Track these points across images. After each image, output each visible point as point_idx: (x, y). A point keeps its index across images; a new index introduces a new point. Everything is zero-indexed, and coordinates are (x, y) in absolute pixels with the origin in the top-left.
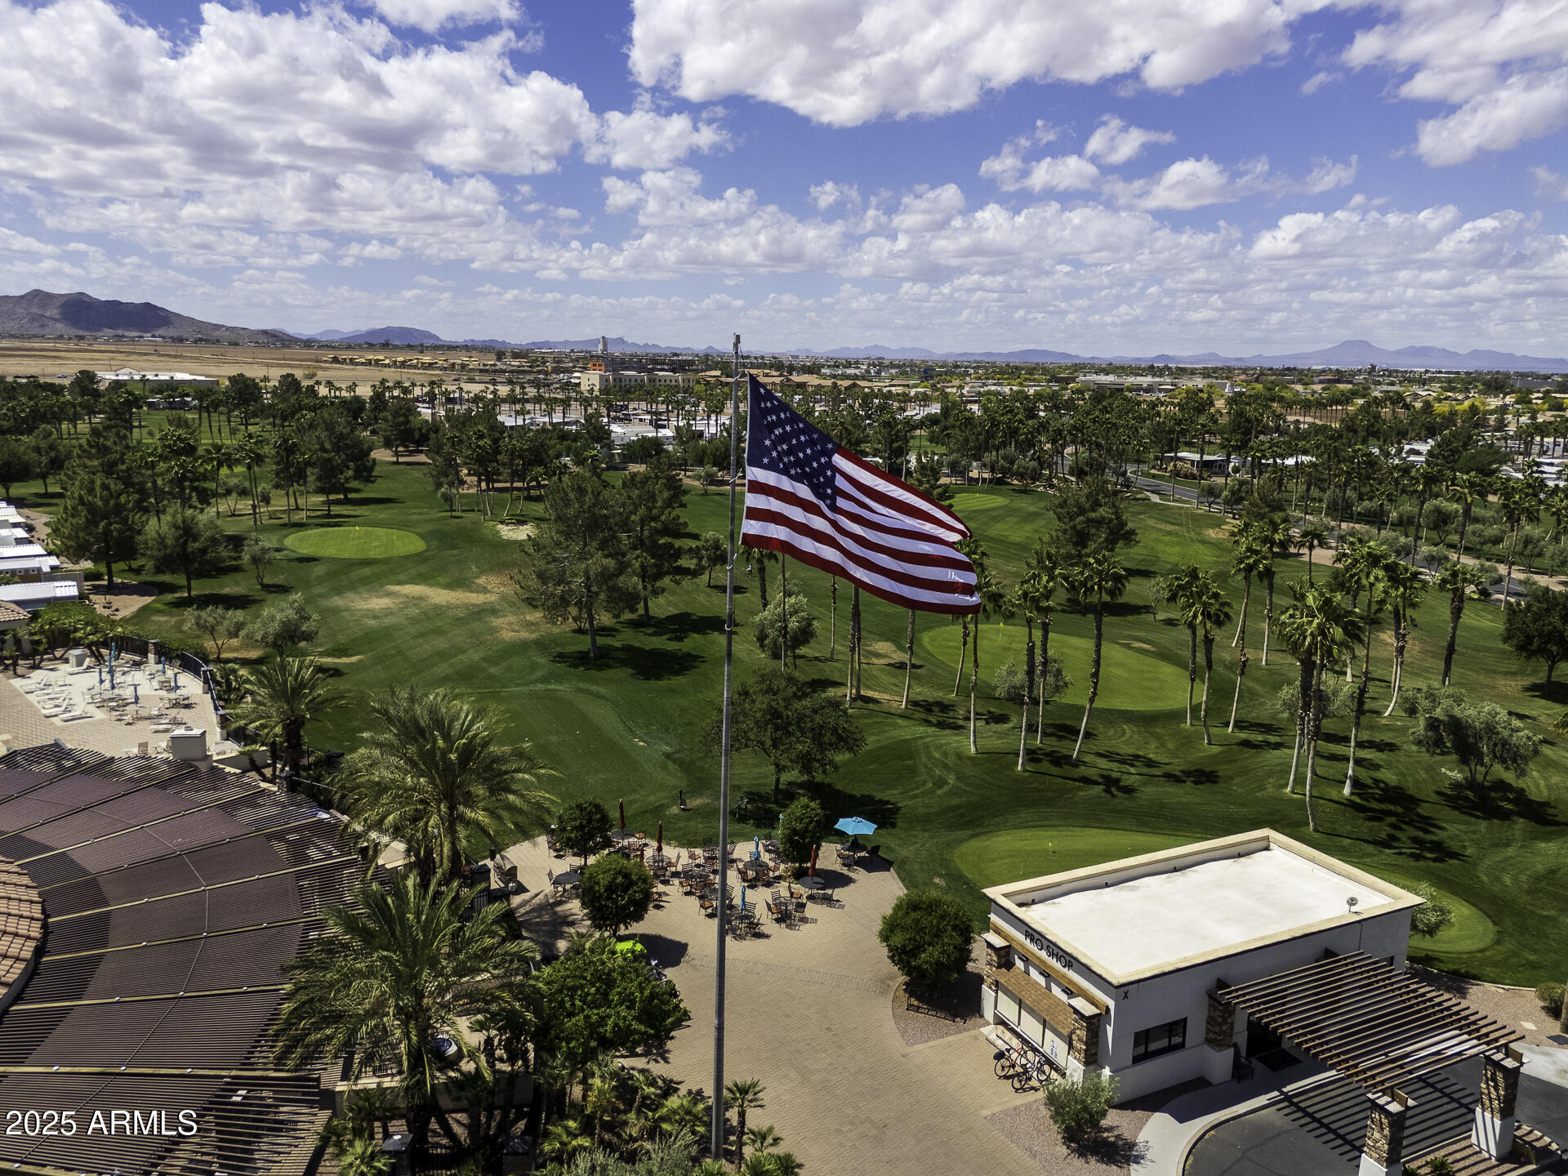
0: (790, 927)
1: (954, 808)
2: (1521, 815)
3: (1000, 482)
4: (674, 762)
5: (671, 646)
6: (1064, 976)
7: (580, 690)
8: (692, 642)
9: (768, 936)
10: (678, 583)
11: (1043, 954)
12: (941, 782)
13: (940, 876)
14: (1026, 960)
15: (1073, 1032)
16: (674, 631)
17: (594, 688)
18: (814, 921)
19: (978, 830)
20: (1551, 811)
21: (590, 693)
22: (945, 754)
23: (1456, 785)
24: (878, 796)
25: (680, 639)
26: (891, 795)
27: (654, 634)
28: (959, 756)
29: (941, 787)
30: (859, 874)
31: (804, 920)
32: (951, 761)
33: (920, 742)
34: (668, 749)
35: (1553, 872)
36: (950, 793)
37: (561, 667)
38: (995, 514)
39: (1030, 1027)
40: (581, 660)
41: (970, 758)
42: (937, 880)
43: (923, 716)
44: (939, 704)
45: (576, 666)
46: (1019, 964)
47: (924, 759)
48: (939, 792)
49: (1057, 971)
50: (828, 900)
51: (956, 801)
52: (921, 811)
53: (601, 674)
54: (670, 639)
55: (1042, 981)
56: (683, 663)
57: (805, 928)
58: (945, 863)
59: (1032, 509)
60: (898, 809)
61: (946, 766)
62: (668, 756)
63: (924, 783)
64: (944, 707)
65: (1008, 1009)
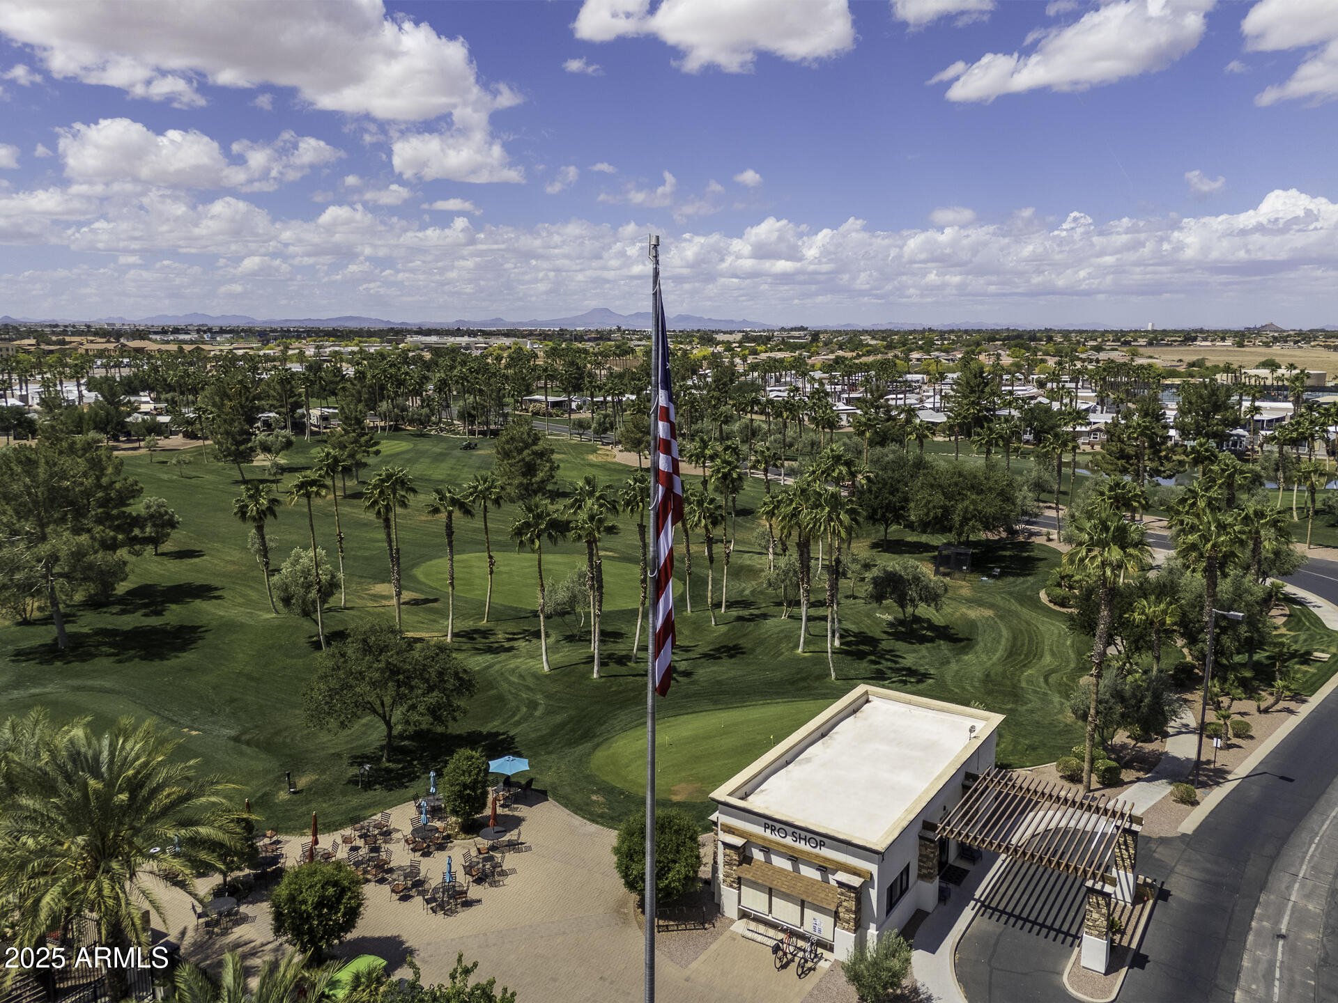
0: (494, 884)
1: (562, 725)
2: (940, 638)
3: (396, 429)
4: (248, 743)
5: (154, 621)
6: (817, 856)
7: (78, 688)
8: (174, 614)
9: (479, 901)
10: (138, 554)
11: (789, 841)
12: (533, 705)
13: (594, 792)
14: (766, 850)
15: (839, 905)
16: (145, 606)
17: (90, 683)
18: (513, 871)
19: (596, 741)
20: (952, 631)
21: (92, 689)
22: (521, 676)
23: (891, 624)
24: (485, 730)
25: (159, 613)
26: (493, 726)
27: (123, 612)
28: (536, 676)
29: (535, 709)
30: (522, 811)
31: (504, 874)
32: (530, 682)
33: (492, 671)
34: (233, 733)
35: (988, 676)
36: (549, 712)
37: (29, 667)
38: (407, 456)
39: (786, 912)
40: (50, 654)
41: (547, 676)
42: (594, 798)
43: (469, 645)
44: (476, 631)
45: (49, 662)
46: (758, 855)
47: (506, 686)
48: (537, 713)
49: (808, 853)
50: (514, 846)
51: (559, 719)
52: (533, 735)
53: (87, 666)
54: (145, 615)
55: (786, 865)
56: (184, 637)
57: (508, 880)
58: (590, 779)
59: (437, 450)
60: (513, 738)
61: (528, 688)
62: (236, 739)
63: (518, 709)
64: (485, 633)
65: (755, 900)
